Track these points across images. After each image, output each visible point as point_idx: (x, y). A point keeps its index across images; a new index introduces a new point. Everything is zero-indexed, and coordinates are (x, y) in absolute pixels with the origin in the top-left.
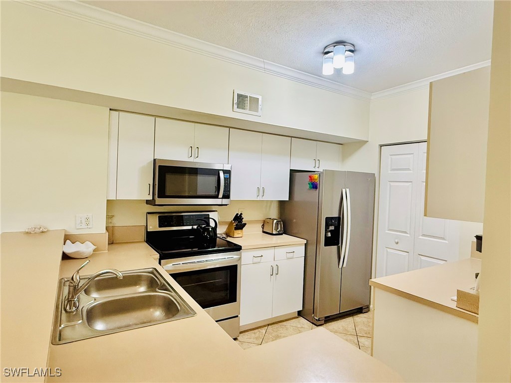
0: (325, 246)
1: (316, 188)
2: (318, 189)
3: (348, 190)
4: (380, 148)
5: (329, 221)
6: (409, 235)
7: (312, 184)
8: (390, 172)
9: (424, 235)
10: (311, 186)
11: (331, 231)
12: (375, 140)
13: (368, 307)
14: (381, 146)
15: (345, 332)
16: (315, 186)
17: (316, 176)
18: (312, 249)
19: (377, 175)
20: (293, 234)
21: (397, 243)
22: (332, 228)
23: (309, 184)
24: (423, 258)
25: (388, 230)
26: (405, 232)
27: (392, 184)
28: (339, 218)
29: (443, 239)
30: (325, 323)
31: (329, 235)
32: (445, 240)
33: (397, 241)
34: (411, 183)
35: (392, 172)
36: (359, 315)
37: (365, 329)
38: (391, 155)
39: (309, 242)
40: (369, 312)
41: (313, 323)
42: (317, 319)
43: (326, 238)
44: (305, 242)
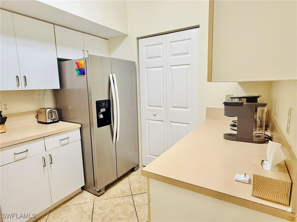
0: (98, 127)
1: (84, 74)
2: (86, 75)
3: (114, 75)
4: (137, 40)
5: (99, 104)
6: (163, 108)
7: (79, 70)
8: (146, 60)
9: (173, 107)
10: (79, 72)
11: (103, 113)
12: (133, 34)
13: (138, 165)
14: (138, 39)
15: (122, 195)
16: (82, 72)
17: (82, 62)
18: (86, 131)
19: (136, 64)
20: (70, 119)
21: (155, 115)
22: (103, 110)
23: (77, 70)
24: (173, 124)
25: (148, 107)
26: (160, 107)
27: (149, 70)
28: (109, 100)
29: (186, 108)
30: (106, 191)
31: (101, 116)
32: (188, 109)
33: (154, 114)
34: (162, 68)
35: (148, 60)
36: (132, 174)
37: (138, 186)
38: (146, 46)
39: (84, 126)
40: (139, 168)
41: (95, 195)
42: (98, 190)
43: (99, 119)
44: (80, 126)
